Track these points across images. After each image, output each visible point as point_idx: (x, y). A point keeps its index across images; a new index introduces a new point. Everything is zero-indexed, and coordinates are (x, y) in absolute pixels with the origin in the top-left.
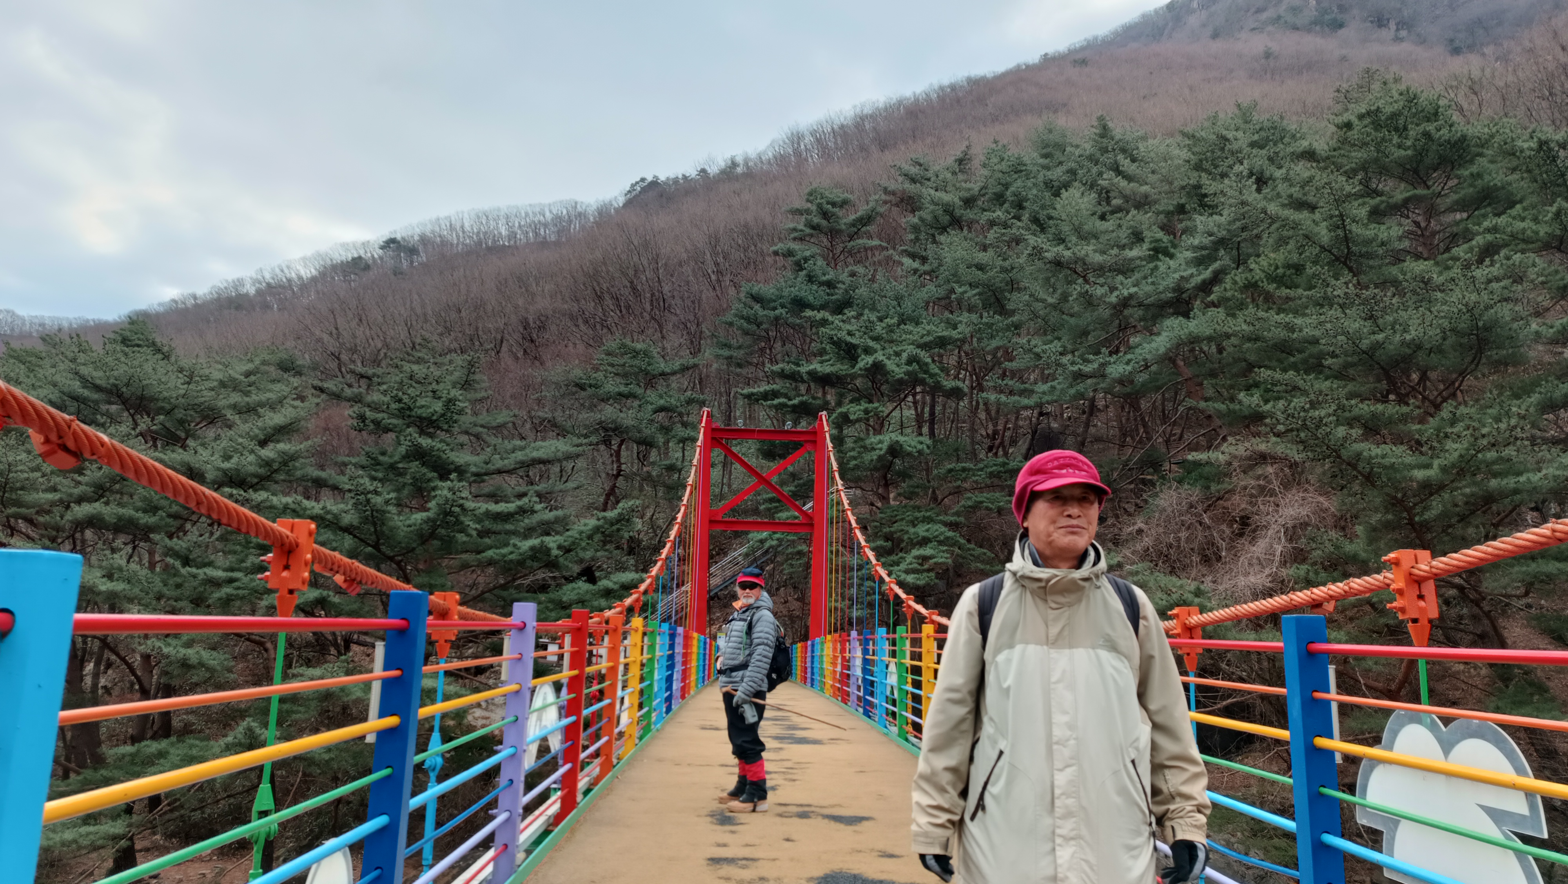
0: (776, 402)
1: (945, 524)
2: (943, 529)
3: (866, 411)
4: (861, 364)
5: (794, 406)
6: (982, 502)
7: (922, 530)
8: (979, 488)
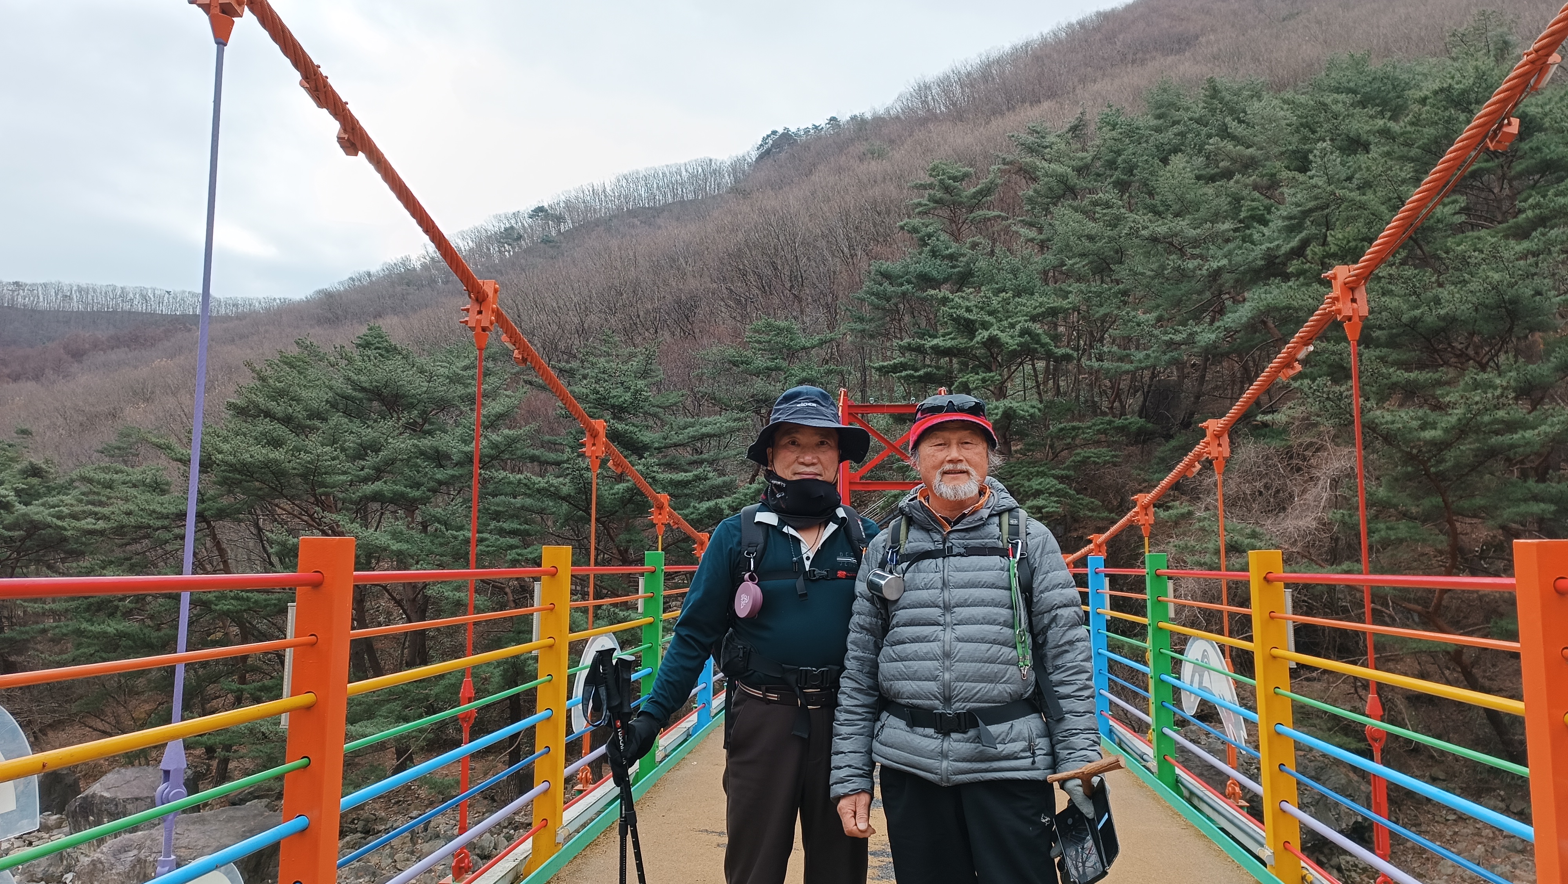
0: (904, 374)
1: (1056, 477)
2: (1055, 482)
3: (984, 380)
4: (978, 338)
5: (920, 376)
6: (1089, 457)
7: (1035, 484)
8: (1086, 444)
